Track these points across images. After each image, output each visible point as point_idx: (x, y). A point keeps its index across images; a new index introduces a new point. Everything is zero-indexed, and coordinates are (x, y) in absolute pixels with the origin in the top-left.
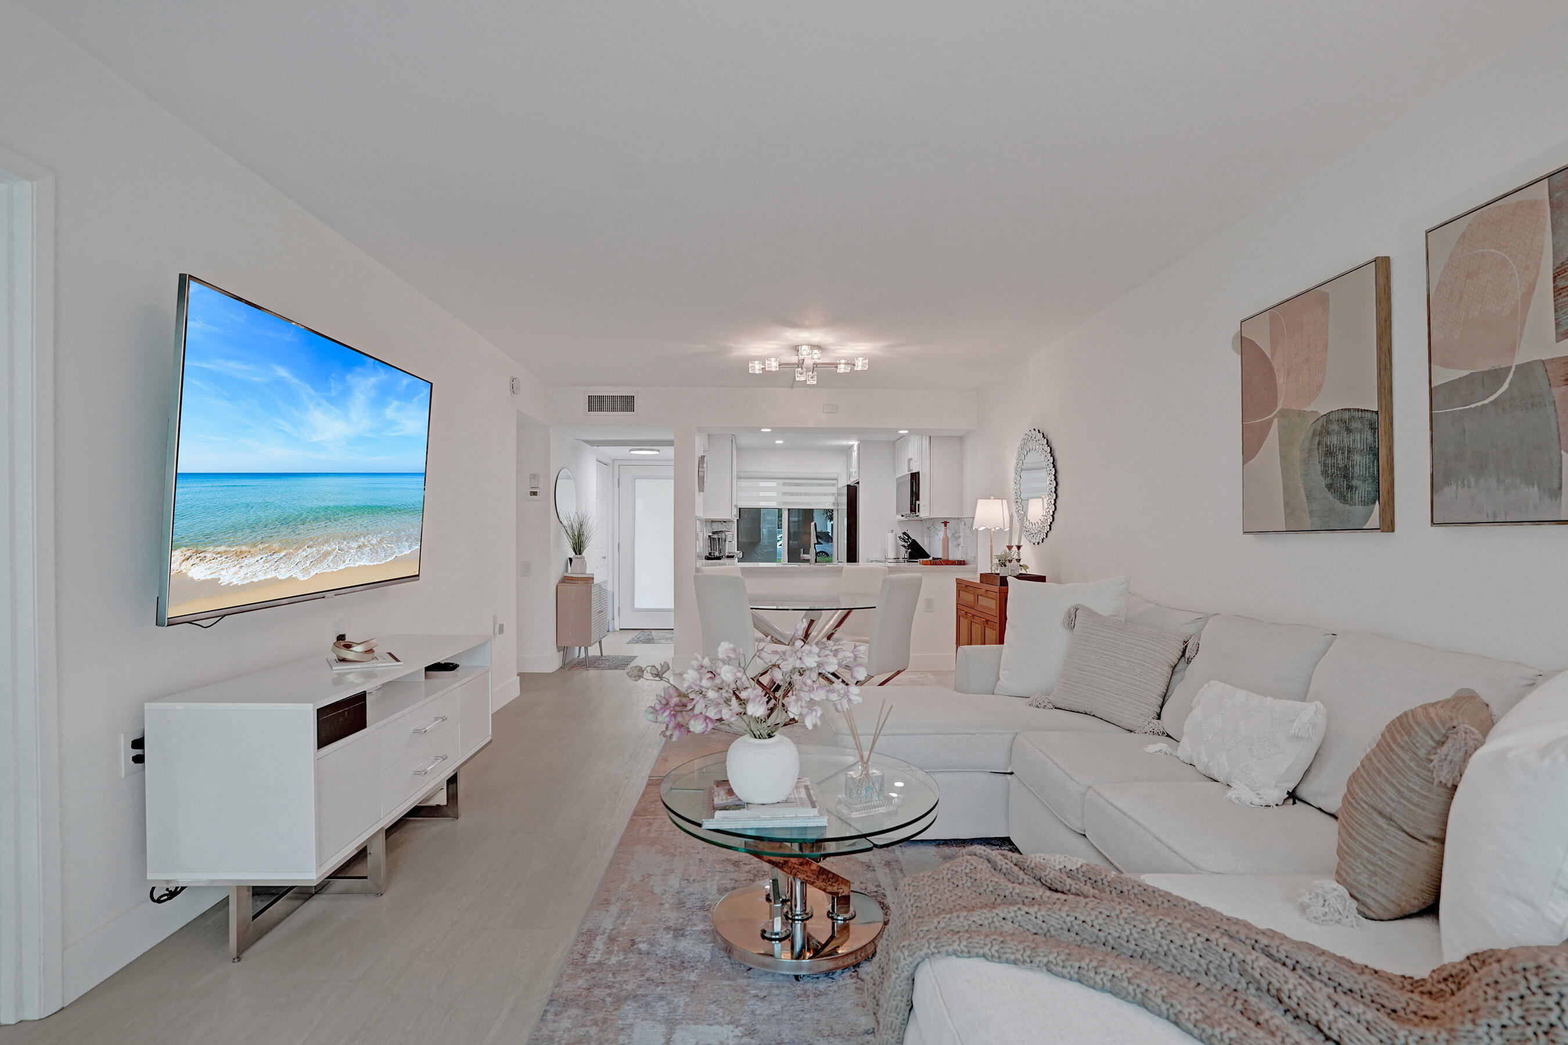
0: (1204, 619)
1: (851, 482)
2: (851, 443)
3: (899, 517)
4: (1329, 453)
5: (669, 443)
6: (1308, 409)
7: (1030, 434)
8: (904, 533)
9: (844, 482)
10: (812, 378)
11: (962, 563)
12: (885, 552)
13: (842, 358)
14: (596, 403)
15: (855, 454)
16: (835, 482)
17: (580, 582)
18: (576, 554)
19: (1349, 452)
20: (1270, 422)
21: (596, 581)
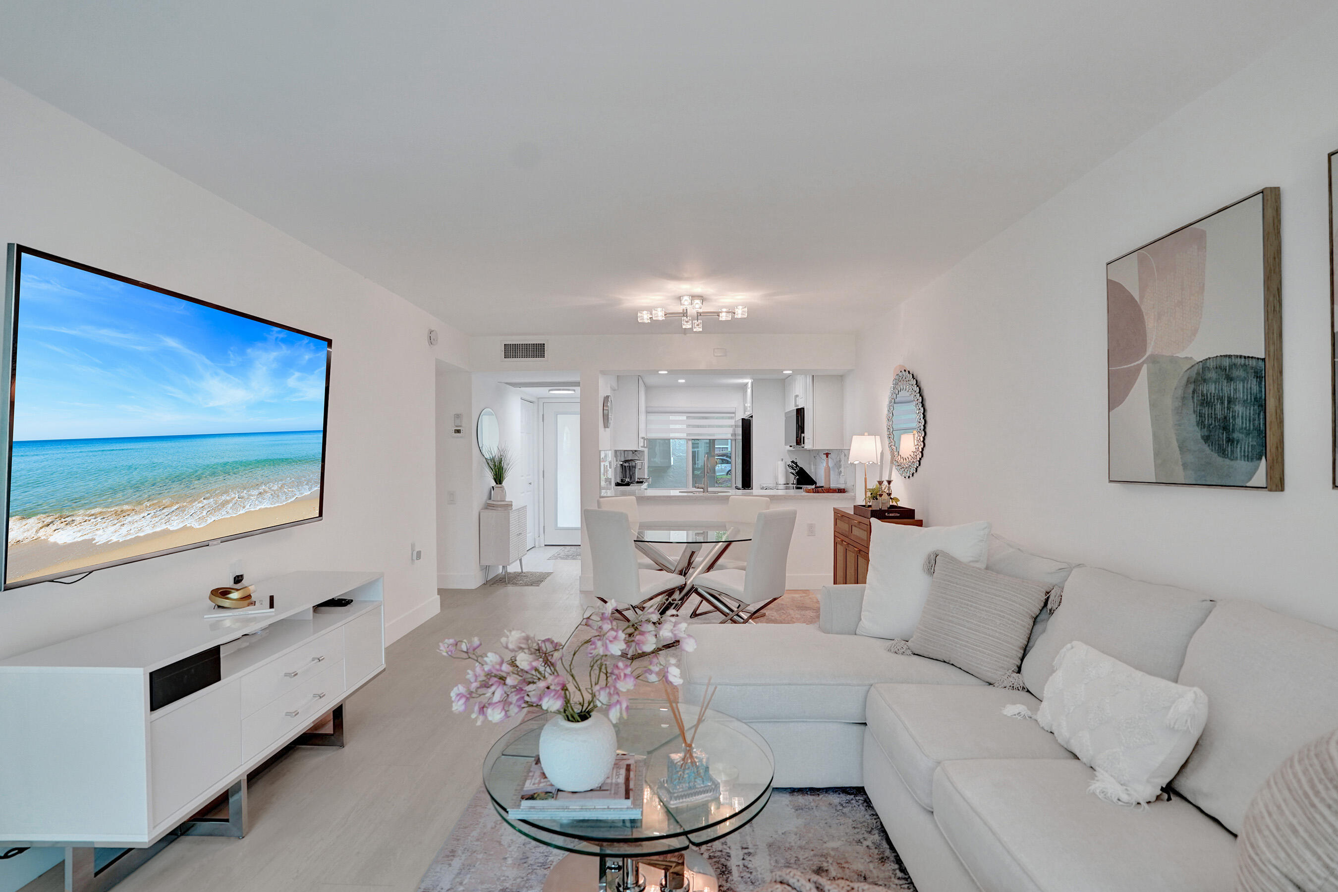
0: (1068, 569)
1: (745, 416)
2: (745, 381)
3: (788, 447)
4: (1206, 402)
5: (577, 384)
6: (1182, 355)
7: (901, 374)
8: (793, 462)
9: (741, 415)
10: (698, 325)
11: (842, 491)
12: (776, 478)
13: (725, 307)
14: (512, 351)
15: (749, 391)
16: (733, 415)
17: (500, 509)
18: (497, 484)
19: (1229, 402)
20: (1138, 369)
21: (514, 508)
